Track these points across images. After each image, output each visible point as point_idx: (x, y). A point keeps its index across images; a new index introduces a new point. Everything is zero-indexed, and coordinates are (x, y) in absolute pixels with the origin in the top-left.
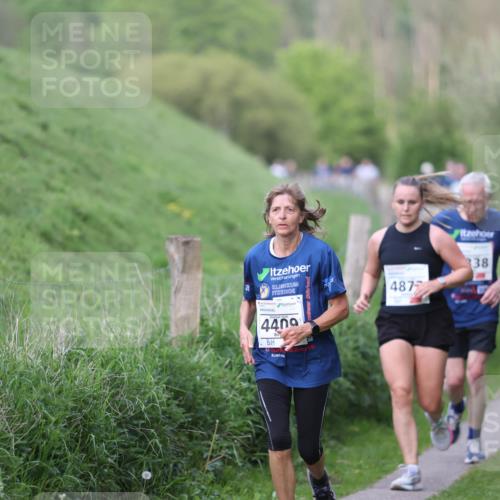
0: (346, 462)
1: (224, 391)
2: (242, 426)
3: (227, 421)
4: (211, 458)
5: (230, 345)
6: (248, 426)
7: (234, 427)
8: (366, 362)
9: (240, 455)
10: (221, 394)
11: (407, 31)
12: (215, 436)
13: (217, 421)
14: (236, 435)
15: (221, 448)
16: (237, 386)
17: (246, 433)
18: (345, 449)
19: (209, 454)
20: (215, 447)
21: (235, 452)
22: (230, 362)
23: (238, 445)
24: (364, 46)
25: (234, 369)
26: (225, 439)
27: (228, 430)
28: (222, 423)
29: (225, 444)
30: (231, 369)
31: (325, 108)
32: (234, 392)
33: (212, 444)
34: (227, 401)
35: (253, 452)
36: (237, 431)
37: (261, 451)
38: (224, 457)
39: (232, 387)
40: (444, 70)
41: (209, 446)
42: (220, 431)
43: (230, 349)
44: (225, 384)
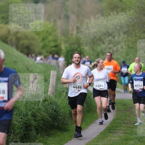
0: (50, 142)
1: (14, 122)
2: (20, 132)
3: (15, 130)
4: (11, 141)
5: (16, 109)
6: (22, 132)
7: (18, 132)
8: (56, 113)
9: (19, 140)
10: (14, 123)
11: (67, 17)
12: (12, 135)
13: (13, 131)
14: (18, 134)
15: (14, 138)
16: (18, 120)
17: (21, 134)
18: (50, 138)
19: (10, 140)
20: (12, 138)
21: (18, 140)
22: (16, 114)
23: (19, 137)
24: (55, 21)
25: (17, 115)
26: (15, 136)
27: (16, 133)
28: (14, 131)
29: (15, 137)
30: (16, 115)
31: (43, 39)
32: (17, 122)
33: (11, 137)
34: (16, 125)
35: (23, 139)
36: (19, 134)
37: (25, 139)
38: (15, 141)
39: (17, 121)
40: (78, 28)
41: (10, 138)
42: (13, 133)
43: (16, 110)
44: (15, 120)
